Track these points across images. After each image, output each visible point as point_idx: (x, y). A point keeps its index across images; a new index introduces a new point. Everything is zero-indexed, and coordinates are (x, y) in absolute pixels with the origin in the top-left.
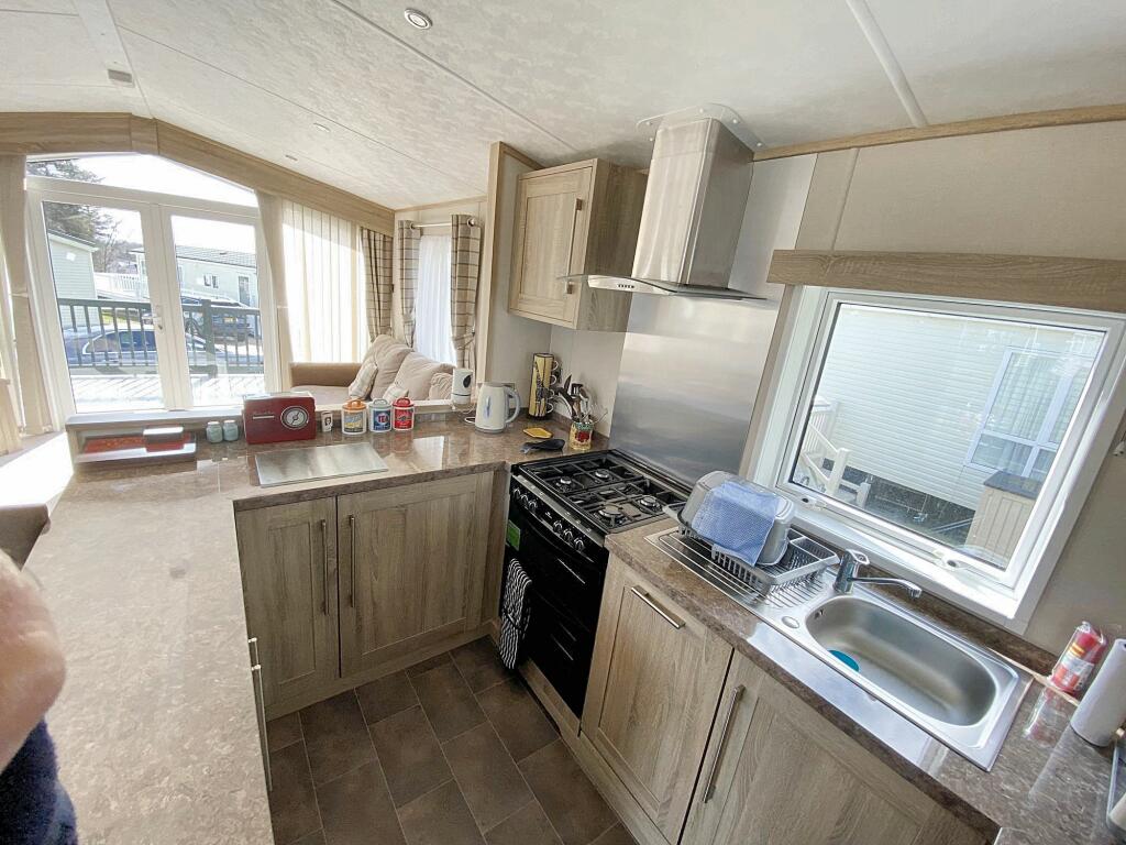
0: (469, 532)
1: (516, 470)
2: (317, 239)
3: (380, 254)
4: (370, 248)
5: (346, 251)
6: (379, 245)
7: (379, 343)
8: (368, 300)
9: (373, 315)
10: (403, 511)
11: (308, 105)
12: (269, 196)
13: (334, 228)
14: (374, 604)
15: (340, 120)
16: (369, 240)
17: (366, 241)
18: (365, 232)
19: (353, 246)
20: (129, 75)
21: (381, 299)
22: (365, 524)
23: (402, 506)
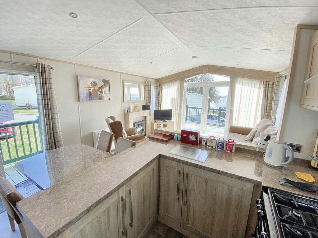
0: (237, 207)
1: (265, 189)
2: (246, 87)
3: (270, 89)
4: (266, 88)
5: (257, 90)
6: (270, 86)
7: (263, 121)
8: (262, 106)
9: (263, 111)
10: (206, 180)
11: (248, 47)
12: (234, 77)
13: (253, 83)
14: (193, 210)
15: (259, 48)
16: (266, 85)
17: (265, 86)
18: (265, 82)
19: (260, 88)
20: (196, 56)
21: (268, 106)
22: (192, 178)
23: (206, 179)
